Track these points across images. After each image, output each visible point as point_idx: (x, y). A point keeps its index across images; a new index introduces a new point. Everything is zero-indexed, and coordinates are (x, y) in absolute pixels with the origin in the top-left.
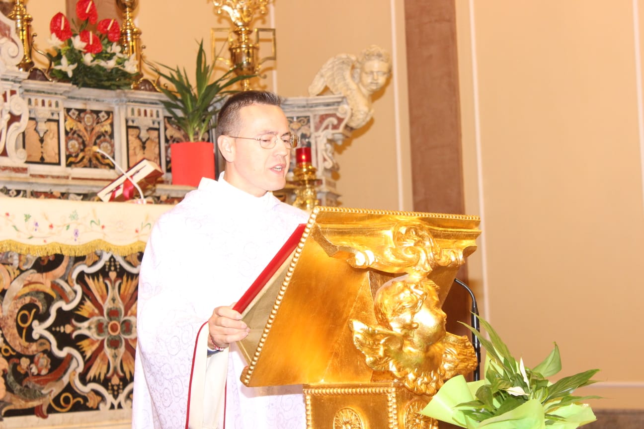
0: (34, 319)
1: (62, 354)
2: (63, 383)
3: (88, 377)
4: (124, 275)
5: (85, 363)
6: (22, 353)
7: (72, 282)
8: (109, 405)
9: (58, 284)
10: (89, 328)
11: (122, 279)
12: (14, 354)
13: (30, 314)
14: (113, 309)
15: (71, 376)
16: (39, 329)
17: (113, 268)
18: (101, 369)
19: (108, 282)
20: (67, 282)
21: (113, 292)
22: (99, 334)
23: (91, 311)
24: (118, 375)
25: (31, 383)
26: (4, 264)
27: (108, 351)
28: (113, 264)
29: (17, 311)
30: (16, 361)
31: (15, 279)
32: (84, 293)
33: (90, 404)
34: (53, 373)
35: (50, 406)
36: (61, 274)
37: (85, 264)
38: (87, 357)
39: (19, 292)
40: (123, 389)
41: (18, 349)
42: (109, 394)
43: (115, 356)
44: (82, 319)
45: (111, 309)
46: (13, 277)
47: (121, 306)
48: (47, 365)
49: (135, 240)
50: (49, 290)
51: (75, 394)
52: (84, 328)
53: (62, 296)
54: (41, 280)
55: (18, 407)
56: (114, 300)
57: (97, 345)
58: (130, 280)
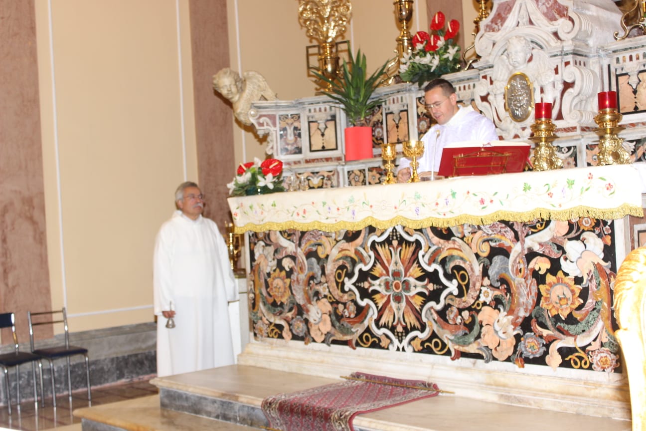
0: (345, 277)
1: (363, 303)
2: (364, 325)
3: (380, 324)
4: (403, 242)
5: (379, 312)
6: (339, 300)
7: (368, 249)
8: (396, 348)
9: (359, 251)
10: (380, 285)
11: (402, 247)
12: (334, 301)
13: (343, 272)
14: (396, 271)
15: (369, 321)
16: (349, 284)
17: (395, 238)
18: (389, 318)
19: (391, 249)
20: (364, 249)
21: (396, 257)
22: (386, 291)
23: (380, 272)
24: (401, 324)
25: (345, 322)
26: (327, 237)
27: (393, 304)
28: (395, 234)
29: (335, 270)
30: (335, 305)
31: (333, 247)
32: (376, 258)
33: (383, 344)
34: (358, 317)
35: (357, 341)
36: (361, 243)
37: (376, 235)
38: (379, 308)
39: (336, 257)
40: (406, 336)
41: (337, 298)
42: (396, 338)
43: (399, 309)
44: (375, 278)
45: (394, 270)
46: (332, 245)
47: (402, 269)
48: (354, 311)
49: (395, 215)
50: (353, 256)
51: (373, 336)
52: (377, 285)
53: (362, 260)
54: (349, 248)
55: (338, 339)
56: (396, 263)
57: (385, 299)
58: (407, 247)
